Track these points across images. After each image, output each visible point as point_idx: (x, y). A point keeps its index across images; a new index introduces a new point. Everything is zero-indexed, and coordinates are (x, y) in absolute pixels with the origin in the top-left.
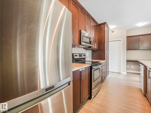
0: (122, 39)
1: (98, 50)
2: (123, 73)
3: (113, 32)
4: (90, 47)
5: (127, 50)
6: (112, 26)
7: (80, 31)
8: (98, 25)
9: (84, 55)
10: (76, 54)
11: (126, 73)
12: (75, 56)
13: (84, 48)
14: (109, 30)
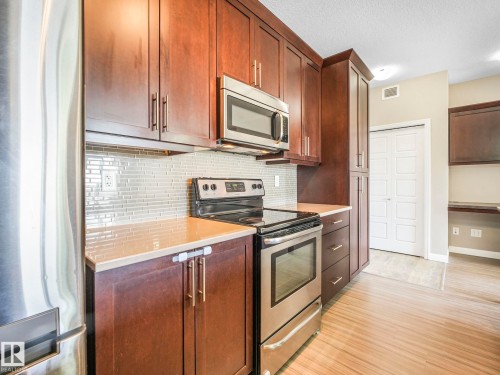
0: (427, 122)
1: (320, 164)
2: (431, 256)
3: (391, 92)
4: (281, 152)
5: (451, 163)
6: (385, 68)
7: (218, 81)
8: (320, 65)
9: (257, 183)
10: (210, 183)
11: (445, 259)
12: (206, 187)
13: (258, 157)
14: (370, 83)
